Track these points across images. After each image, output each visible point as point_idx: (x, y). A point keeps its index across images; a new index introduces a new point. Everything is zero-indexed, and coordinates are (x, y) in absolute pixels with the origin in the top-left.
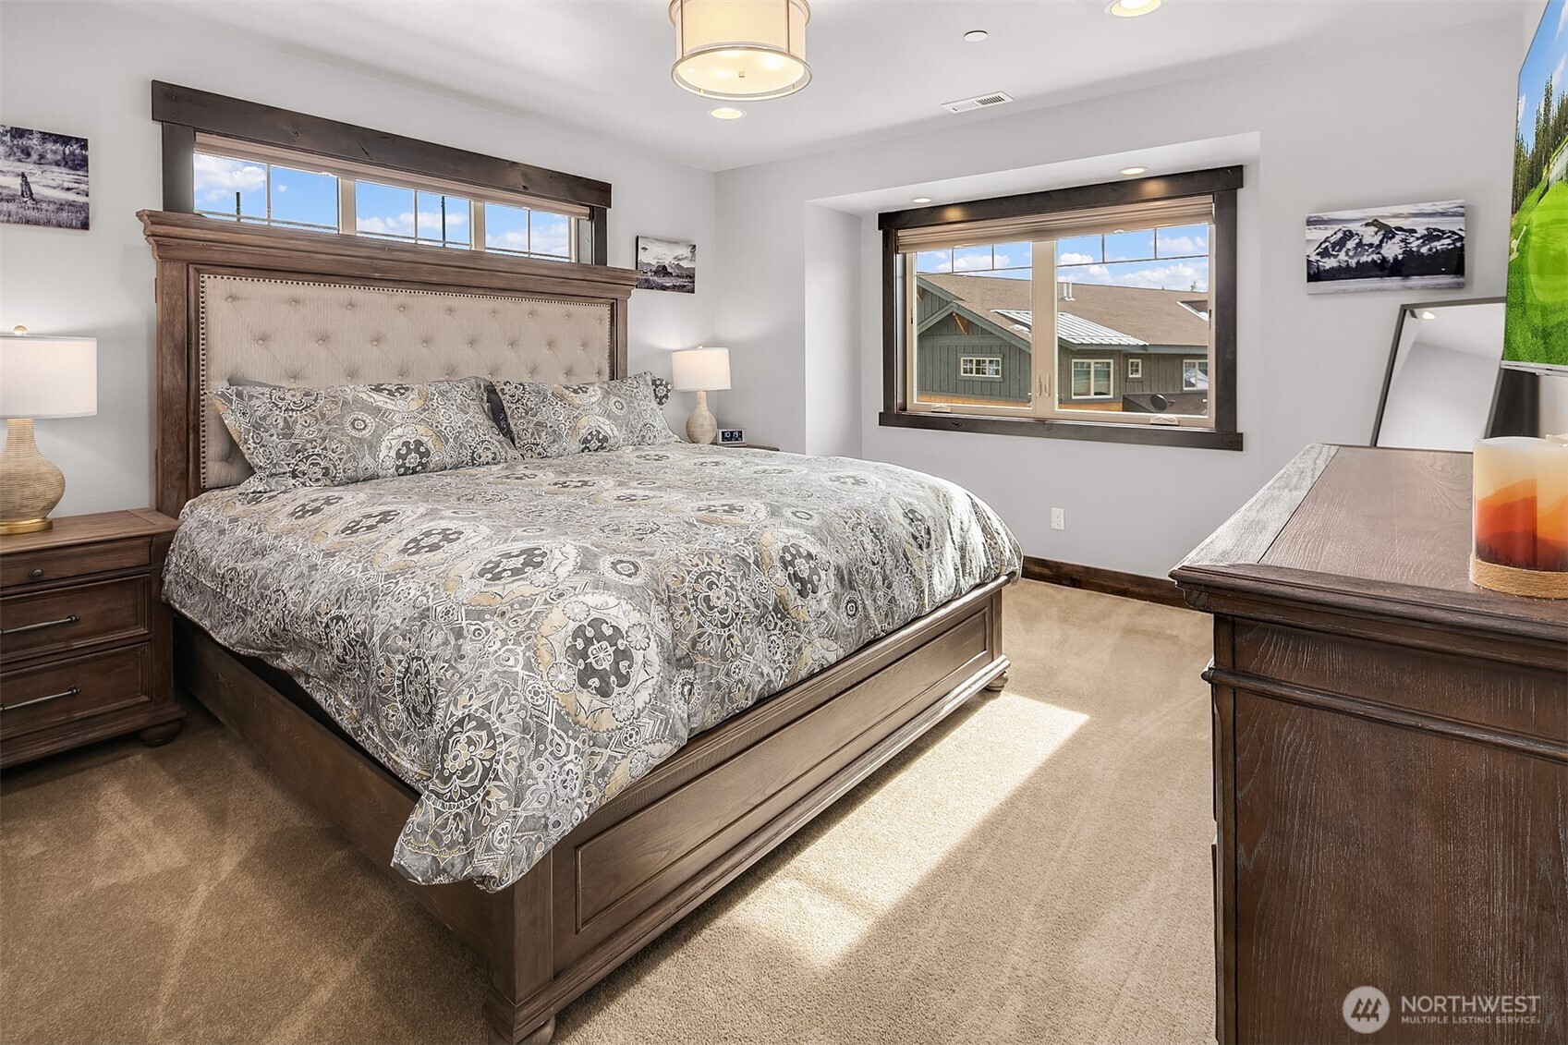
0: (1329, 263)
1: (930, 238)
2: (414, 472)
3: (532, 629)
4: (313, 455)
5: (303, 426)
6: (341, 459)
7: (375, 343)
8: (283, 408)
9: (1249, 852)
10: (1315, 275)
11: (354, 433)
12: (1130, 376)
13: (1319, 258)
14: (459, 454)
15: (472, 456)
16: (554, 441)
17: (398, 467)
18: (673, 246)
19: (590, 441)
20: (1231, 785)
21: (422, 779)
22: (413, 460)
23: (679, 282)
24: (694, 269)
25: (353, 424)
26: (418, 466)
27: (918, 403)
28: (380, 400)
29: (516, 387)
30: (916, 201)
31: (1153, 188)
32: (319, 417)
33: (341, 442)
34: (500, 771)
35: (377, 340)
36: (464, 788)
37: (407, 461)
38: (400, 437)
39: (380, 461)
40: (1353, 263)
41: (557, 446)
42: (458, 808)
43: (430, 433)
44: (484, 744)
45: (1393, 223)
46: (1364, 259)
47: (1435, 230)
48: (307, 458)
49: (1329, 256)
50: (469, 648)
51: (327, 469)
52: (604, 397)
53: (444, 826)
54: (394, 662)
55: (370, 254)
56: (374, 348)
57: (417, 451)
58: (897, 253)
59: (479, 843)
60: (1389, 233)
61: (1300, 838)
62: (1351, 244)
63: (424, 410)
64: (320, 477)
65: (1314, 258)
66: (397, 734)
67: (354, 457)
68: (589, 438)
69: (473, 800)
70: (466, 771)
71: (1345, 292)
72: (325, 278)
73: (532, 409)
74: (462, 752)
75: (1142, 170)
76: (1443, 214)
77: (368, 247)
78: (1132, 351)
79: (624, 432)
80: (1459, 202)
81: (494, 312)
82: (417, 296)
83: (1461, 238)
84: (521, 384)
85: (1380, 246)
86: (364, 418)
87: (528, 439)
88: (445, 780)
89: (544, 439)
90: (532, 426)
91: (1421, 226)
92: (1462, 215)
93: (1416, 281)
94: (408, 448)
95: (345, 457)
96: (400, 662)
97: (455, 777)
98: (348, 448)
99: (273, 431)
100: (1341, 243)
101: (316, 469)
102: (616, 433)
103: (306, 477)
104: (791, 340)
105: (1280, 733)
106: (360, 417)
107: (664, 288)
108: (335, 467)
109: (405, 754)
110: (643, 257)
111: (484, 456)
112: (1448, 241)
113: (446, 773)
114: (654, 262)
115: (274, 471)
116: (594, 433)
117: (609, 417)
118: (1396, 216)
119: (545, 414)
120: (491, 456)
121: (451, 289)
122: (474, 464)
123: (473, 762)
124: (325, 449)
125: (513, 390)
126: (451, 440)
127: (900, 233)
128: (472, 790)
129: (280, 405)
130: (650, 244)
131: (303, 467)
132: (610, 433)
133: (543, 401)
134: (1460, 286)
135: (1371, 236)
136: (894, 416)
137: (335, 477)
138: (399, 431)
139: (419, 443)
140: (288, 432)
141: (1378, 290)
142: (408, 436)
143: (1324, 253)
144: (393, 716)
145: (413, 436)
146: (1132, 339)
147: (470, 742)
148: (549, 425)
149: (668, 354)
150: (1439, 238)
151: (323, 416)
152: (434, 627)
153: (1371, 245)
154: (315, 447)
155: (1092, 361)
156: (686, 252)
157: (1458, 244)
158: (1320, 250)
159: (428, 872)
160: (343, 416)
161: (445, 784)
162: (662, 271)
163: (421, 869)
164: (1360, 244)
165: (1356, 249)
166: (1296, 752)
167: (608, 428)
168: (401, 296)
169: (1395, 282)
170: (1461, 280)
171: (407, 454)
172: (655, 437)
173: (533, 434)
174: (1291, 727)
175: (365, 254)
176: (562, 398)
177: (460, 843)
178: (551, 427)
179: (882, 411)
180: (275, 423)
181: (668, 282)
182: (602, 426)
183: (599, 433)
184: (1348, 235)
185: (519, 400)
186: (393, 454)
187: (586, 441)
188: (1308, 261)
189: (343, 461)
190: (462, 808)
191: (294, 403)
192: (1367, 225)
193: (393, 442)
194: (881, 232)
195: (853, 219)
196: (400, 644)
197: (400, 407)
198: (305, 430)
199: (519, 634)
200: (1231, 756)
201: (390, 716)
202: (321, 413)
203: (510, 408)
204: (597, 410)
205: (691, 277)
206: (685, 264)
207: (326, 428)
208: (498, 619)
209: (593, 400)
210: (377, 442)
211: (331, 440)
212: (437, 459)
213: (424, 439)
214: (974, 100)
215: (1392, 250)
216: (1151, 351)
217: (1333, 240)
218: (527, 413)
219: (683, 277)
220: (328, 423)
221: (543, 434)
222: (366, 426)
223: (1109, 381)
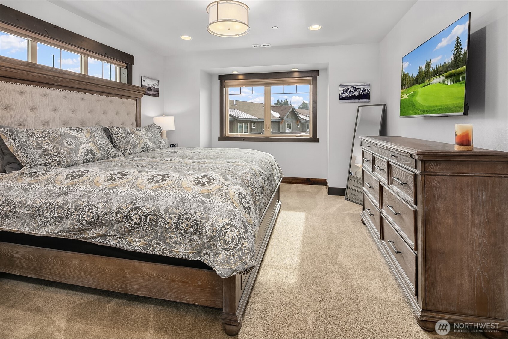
0: (344, 96)
1: (235, 84)
2: (89, 161)
3: (228, 197)
4: (54, 156)
5: (46, 144)
6: (65, 157)
7: (53, 111)
8: (35, 137)
9: (428, 207)
10: (341, 98)
11: (68, 146)
12: (253, 128)
13: (342, 94)
14: (104, 154)
15: (108, 155)
16: (134, 148)
17: (84, 159)
18: (153, 80)
19: (144, 148)
20: (424, 195)
21: (191, 254)
22: (89, 157)
23: (154, 93)
24: (158, 89)
25: (67, 143)
26: (91, 159)
27: (228, 134)
28: (74, 133)
29: (116, 129)
30: (234, 72)
31: (296, 74)
32: (53, 141)
33: (64, 150)
34: (244, 237)
35: (55, 110)
36: (234, 245)
37: (87, 157)
38: (85, 148)
39: (79, 158)
40: (349, 96)
41: (135, 150)
42: (233, 251)
43: (95, 146)
44: (235, 231)
45: (357, 87)
46: (351, 95)
47: (364, 89)
48: (51, 157)
49: (344, 94)
50: (209, 206)
51: (60, 161)
52: (146, 132)
53: (229, 258)
54: (173, 218)
55: (53, 75)
56: (53, 113)
57: (91, 153)
58: (224, 87)
59: (247, 259)
60: (356, 89)
61: (437, 202)
62: (348, 91)
63: (91, 137)
64: (56, 165)
65: (341, 94)
66: (175, 242)
67: (70, 156)
68: (144, 147)
69: (237, 248)
70: (233, 240)
71: (347, 102)
72: (34, 83)
73: (124, 137)
74: (230, 235)
75: (297, 69)
76: (366, 86)
77: (53, 72)
78: (253, 120)
79: (154, 144)
80: (369, 83)
81: (98, 100)
82: (71, 93)
83: (369, 91)
84: (118, 128)
85: (354, 92)
86: (71, 141)
87: (123, 148)
88: (227, 244)
89: (129, 147)
90: (124, 143)
91: (362, 88)
92: (369, 86)
93: (361, 100)
94: (88, 152)
95: (67, 156)
96: (175, 217)
97: (230, 242)
98: (68, 152)
99: (31, 147)
100: (346, 91)
101: (55, 162)
102: (152, 145)
103: (50, 165)
104: (195, 113)
105: (433, 182)
106: (69, 140)
107: (150, 95)
108: (63, 160)
109: (181, 248)
110: (144, 83)
111: (112, 154)
112: (367, 92)
113: (227, 242)
114: (147, 85)
115: (36, 163)
116: (146, 145)
117: (149, 139)
118: (357, 85)
119: (129, 138)
120: (114, 154)
121: (83, 91)
122: (108, 158)
123: (234, 237)
124: (59, 153)
125: (115, 130)
126: (102, 149)
127: (225, 81)
128: (237, 245)
129: (33, 136)
130: (146, 79)
131: (50, 161)
132: (150, 145)
133: (127, 134)
134: (369, 102)
135: (352, 90)
136: (223, 138)
137: (63, 165)
138: (84, 145)
139: (91, 150)
140: (39, 146)
141: (354, 102)
142: (88, 147)
143: (343, 93)
144: (173, 236)
145: (89, 147)
146: (253, 117)
147: (231, 231)
148: (131, 142)
149: (152, 118)
150: (365, 91)
151: (54, 140)
152: (190, 203)
153: (352, 92)
154: (55, 153)
155: (243, 123)
156: (156, 83)
157: (369, 92)
158: (342, 92)
159: (228, 273)
160: (63, 140)
161: (227, 245)
162: (149, 89)
163: (226, 273)
164: (350, 91)
165: (349, 92)
166: (436, 185)
167: (150, 143)
168: (64, 92)
169: (357, 100)
170: (369, 100)
171: (88, 154)
172: (162, 146)
173: (125, 146)
174: (435, 181)
175: (52, 74)
176: (134, 133)
177: (238, 261)
178: (132, 143)
179: (219, 136)
180: (31, 144)
181: (151, 93)
182: (148, 142)
183: (147, 145)
184: (348, 89)
185: (118, 134)
186: (83, 154)
187: (143, 148)
188: (340, 95)
189: (66, 158)
190: (234, 251)
191: (40, 135)
192: (352, 87)
193: (83, 150)
194: (219, 81)
195: (210, 75)
196: (175, 211)
197: (83, 135)
198: (46, 146)
199: (225, 199)
200: (424, 189)
201: (172, 237)
202: (53, 139)
203: (115, 136)
204: (145, 137)
205: (158, 92)
206: (156, 87)
207: (57, 145)
208: (214, 196)
209: (144, 133)
210: (77, 150)
211: (61, 150)
212: (97, 156)
213: (93, 148)
214: (261, 45)
215: (356, 93)
216: (258, 120)
217: (345, 90)
218: (122, 138)
219: (155, 91)
220: (57, 143)
221: (129, 146)
222: (72, 144)
223: (248, 129)
